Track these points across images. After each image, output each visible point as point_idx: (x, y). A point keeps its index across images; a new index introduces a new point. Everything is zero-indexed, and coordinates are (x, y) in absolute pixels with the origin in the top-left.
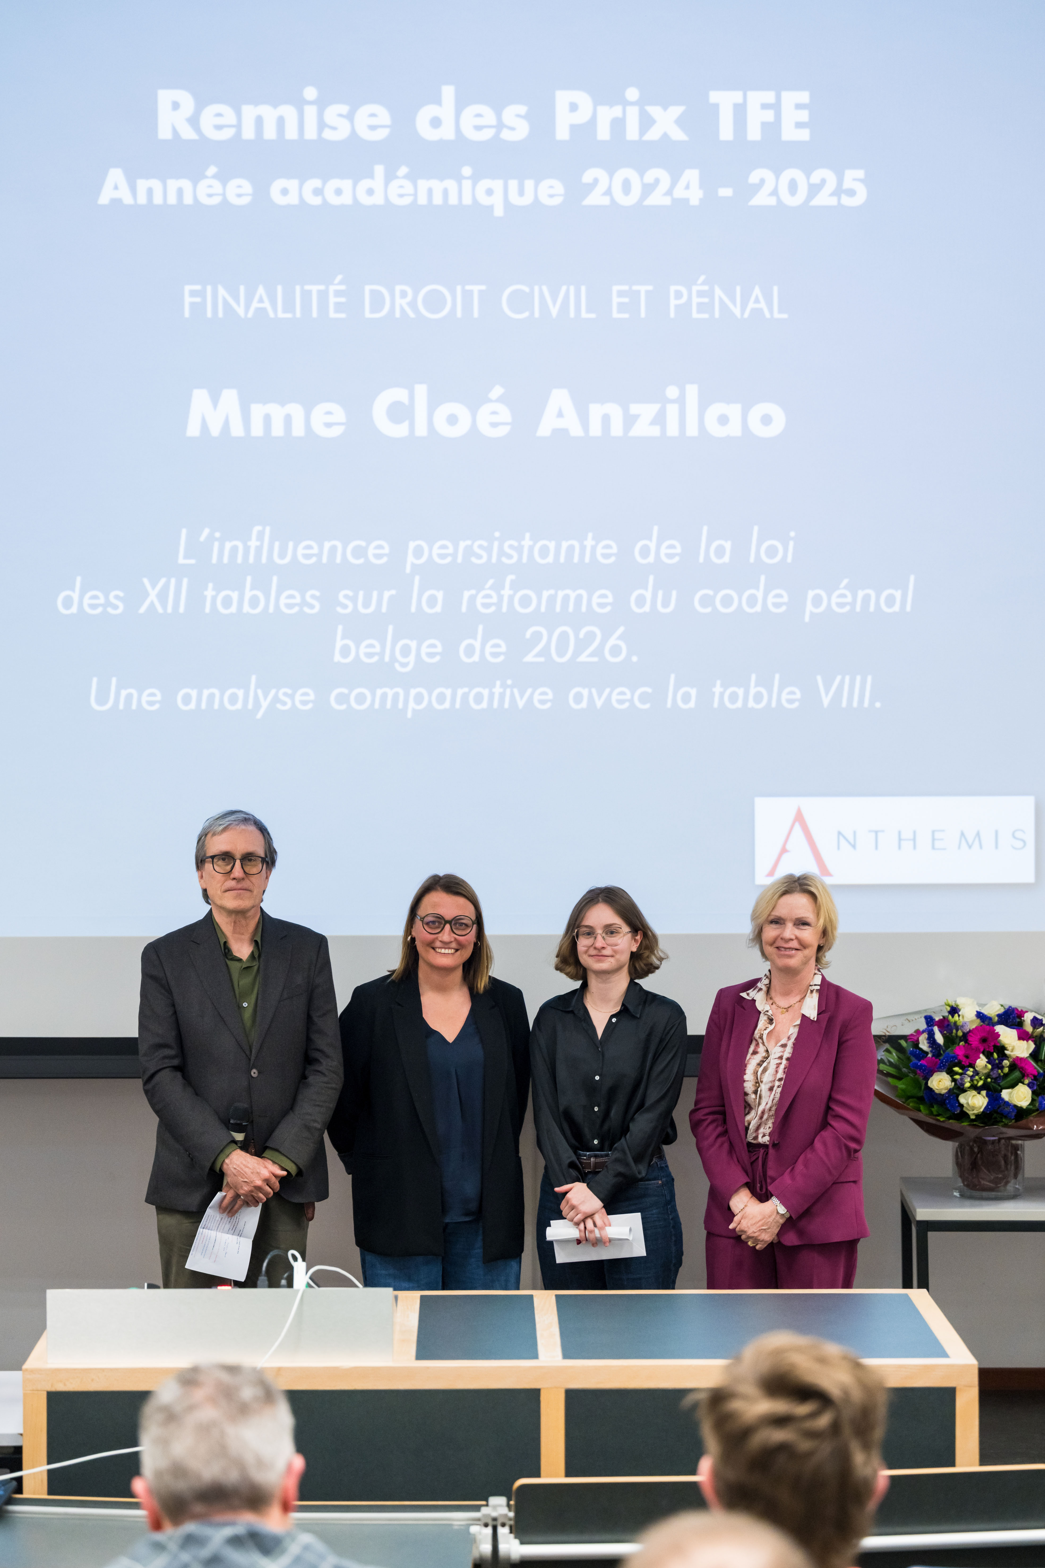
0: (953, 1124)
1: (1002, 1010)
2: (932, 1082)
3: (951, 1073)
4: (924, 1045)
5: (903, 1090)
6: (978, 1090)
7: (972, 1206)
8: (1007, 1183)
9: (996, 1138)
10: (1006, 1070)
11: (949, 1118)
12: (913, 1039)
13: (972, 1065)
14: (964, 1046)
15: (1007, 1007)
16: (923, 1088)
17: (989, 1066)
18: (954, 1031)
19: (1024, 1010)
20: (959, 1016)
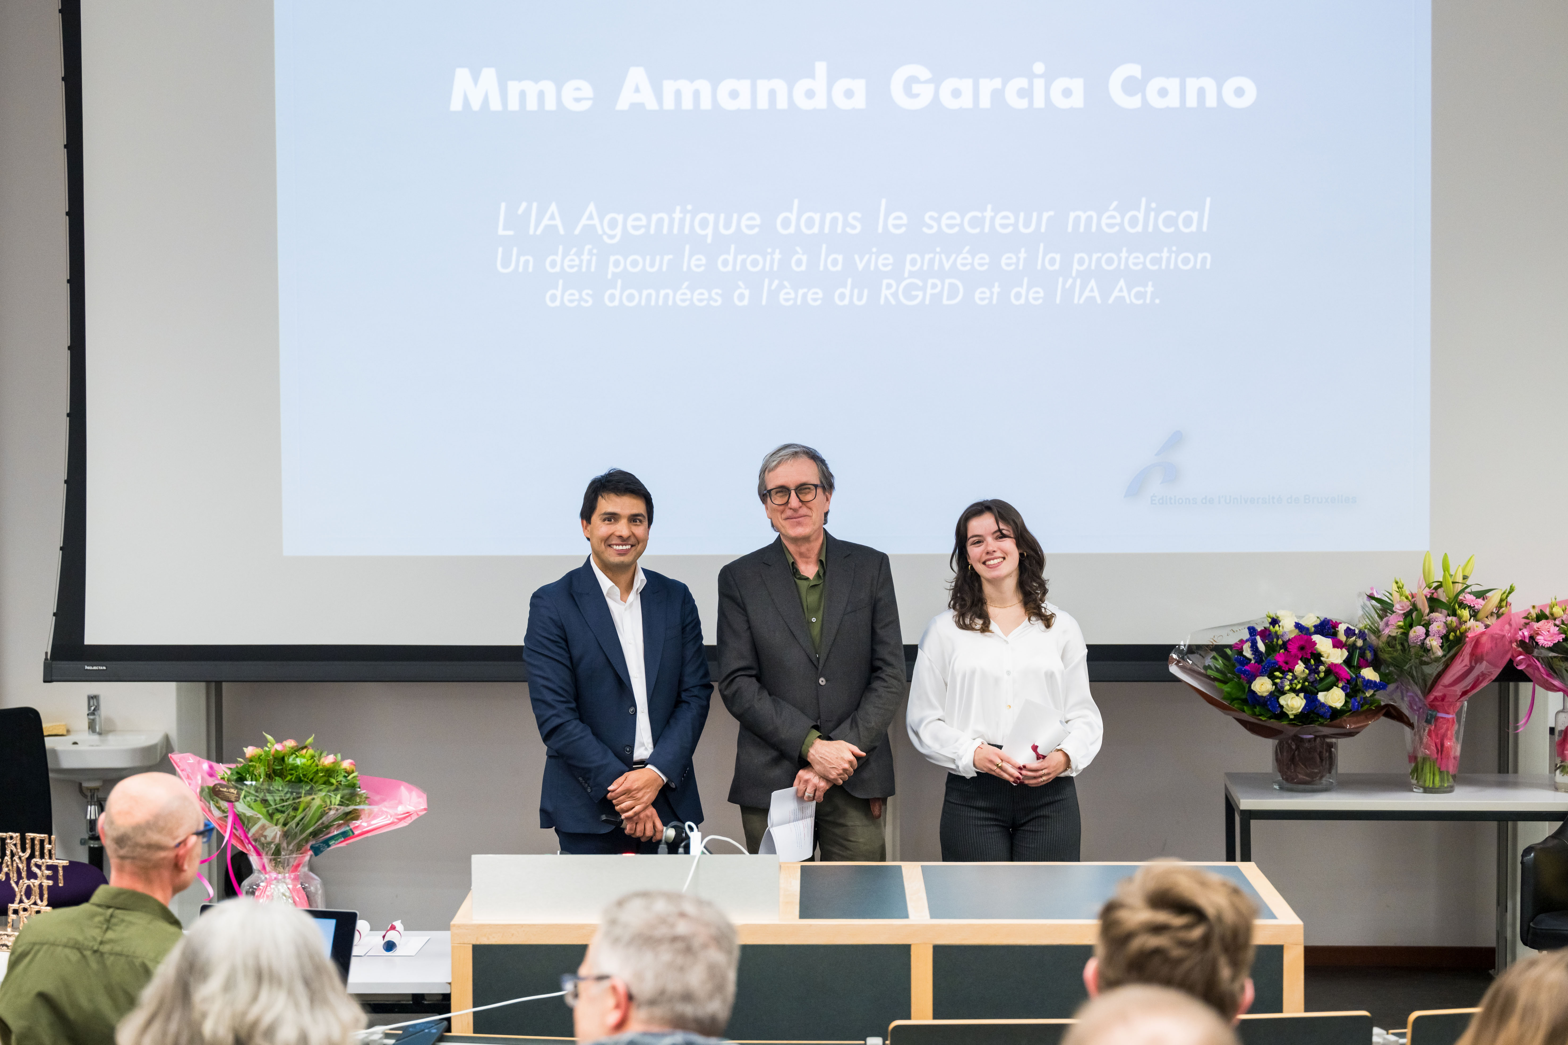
0: (1274, 723)
1: (1318, 622)
2: (1255, 685)
3: (1272, 677)
4: (1248, 653)
5: (1229, 693)
6: (1297, 692)
7: (1291, 797)
8: (1322, 777)
9: (1312, 736)
10: (1322, 675)
11: (1270, 718)
12: (1238, 648)
13: (1291, 670)
14: (1284, 653)
15: (1322, 619)
16: (1247, 690)
17: (1307, 671)
18: (1275, 640)
19: (1338, 622)
20: (1279, 626)
